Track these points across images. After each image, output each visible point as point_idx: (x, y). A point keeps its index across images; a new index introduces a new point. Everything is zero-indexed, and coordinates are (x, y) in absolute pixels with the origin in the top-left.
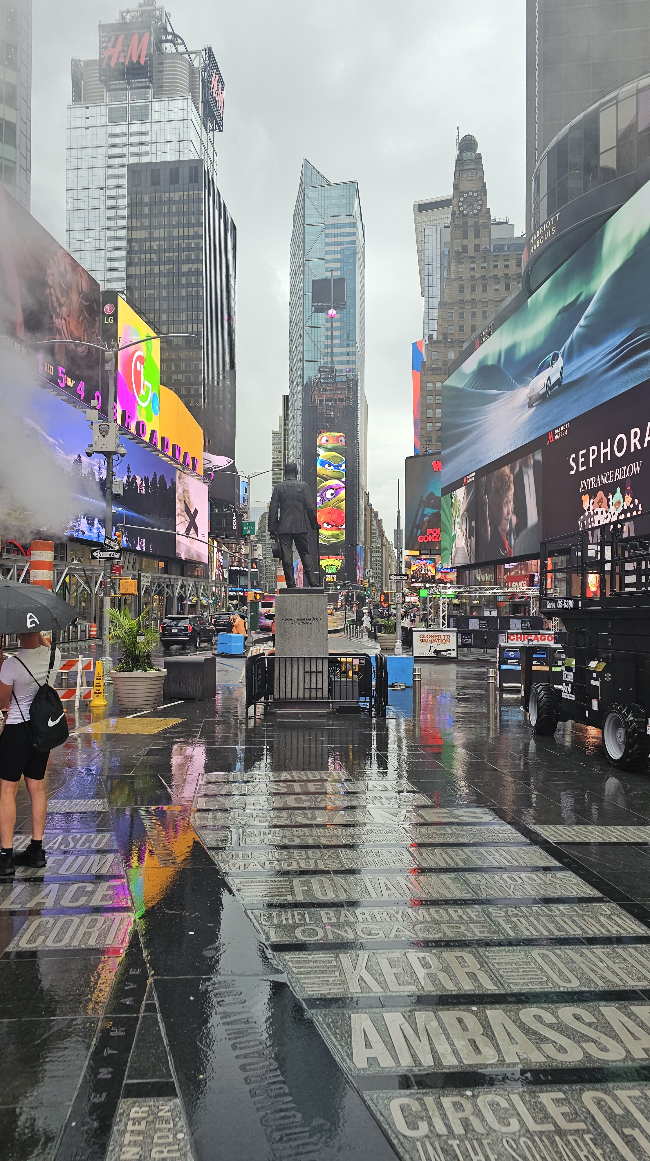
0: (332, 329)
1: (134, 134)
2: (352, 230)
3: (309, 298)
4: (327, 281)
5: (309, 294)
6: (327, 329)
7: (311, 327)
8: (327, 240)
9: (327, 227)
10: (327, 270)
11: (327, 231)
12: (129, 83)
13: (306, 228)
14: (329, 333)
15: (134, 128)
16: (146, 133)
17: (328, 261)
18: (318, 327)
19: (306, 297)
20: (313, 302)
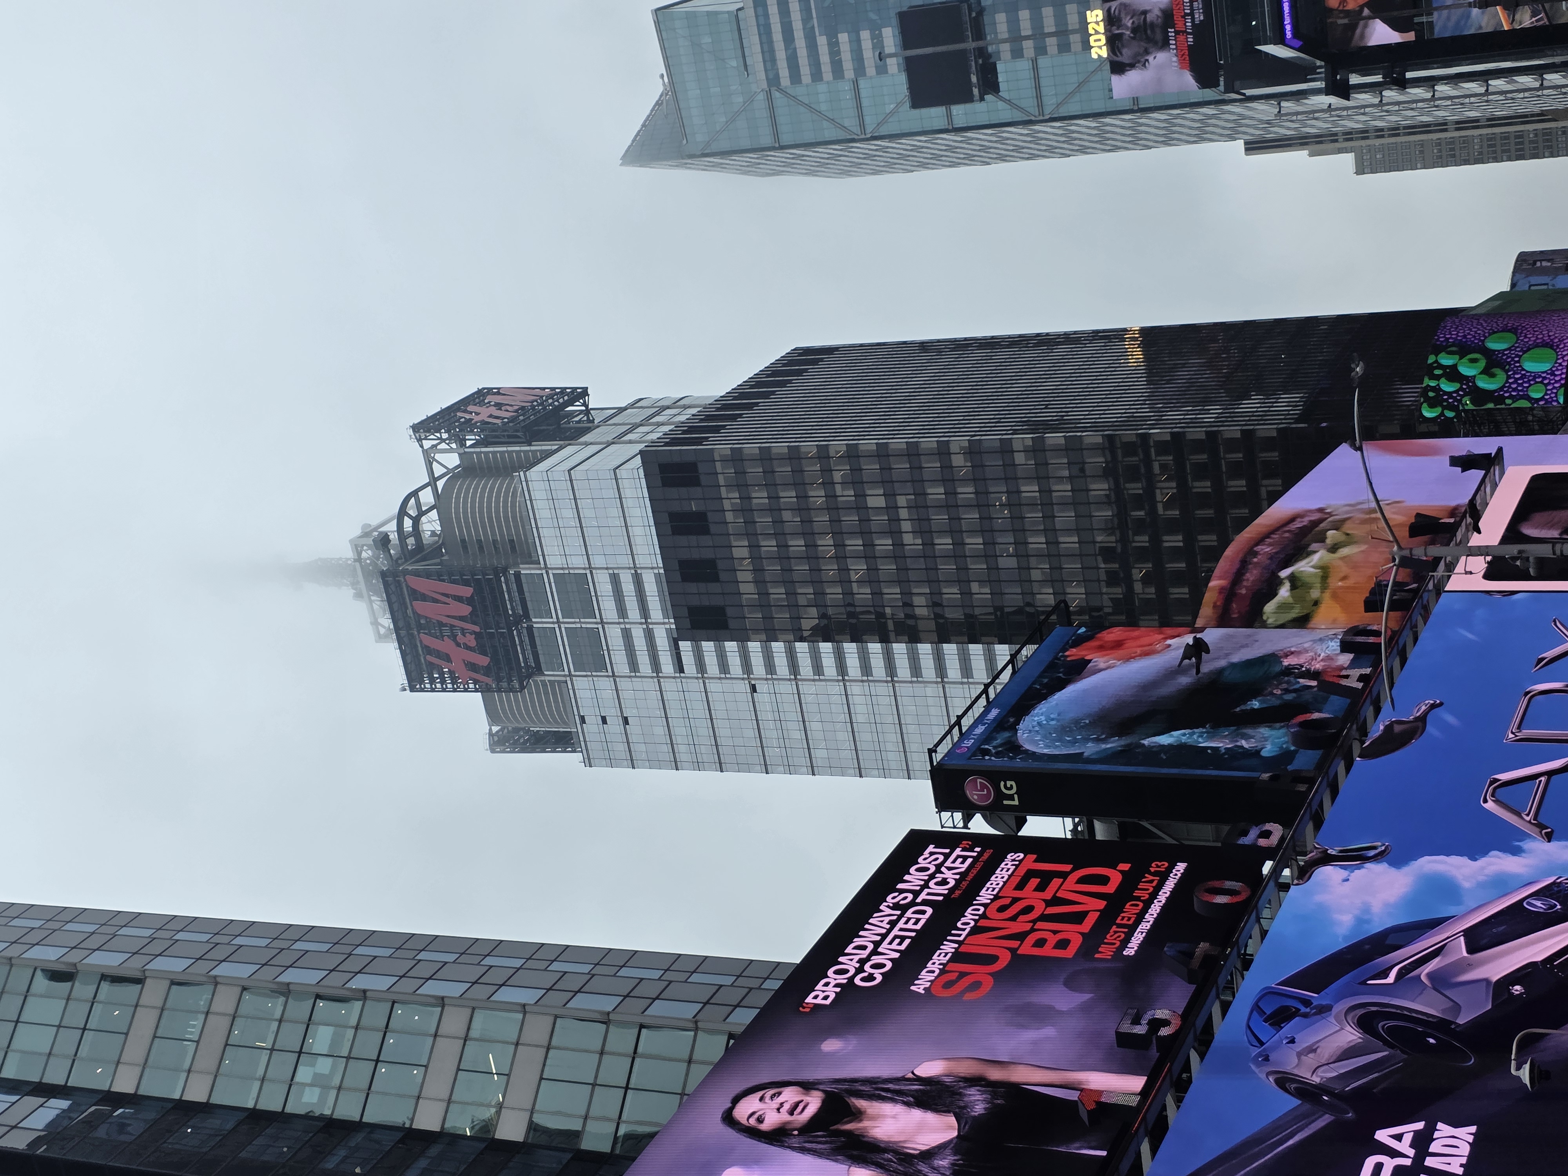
0: (1039, 35)
1: (622, 611)
2: (774, 12)
3: (961, 113)
4: (912, 67)
5: (949, 116)
6: (1041, 50)
7: (1039, 95)
8: (806, 78)
9: (774, 81)
11: (785, 81)
12: (517, 622)
13: (786, 139)
14: (1052, 43)
16: (615, 580)
17: (860, 70)
18: (1037, 78)
19: (959, 122)
20: (971, 99)
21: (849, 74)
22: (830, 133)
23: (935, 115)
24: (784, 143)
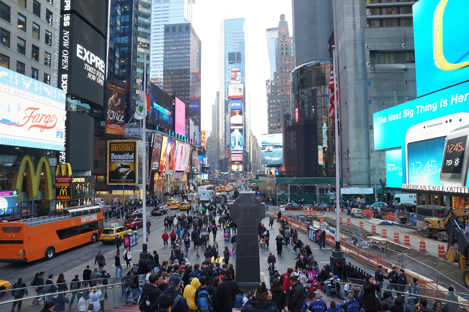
1: (163, 7)
2: (243, 35)
3: (227, 59)
4: (234, 53)
7: (228, 70)
8: (234, 38)
9: (234, 34)
10: (234, 49)
11: (234, 35)
13: (226, 35)
15: (164, 5)
16: (168, 7)
17: (234, 46)
20: (229, 61)
21: (234, 44)
22: (226, 40)
23: (227, 56)
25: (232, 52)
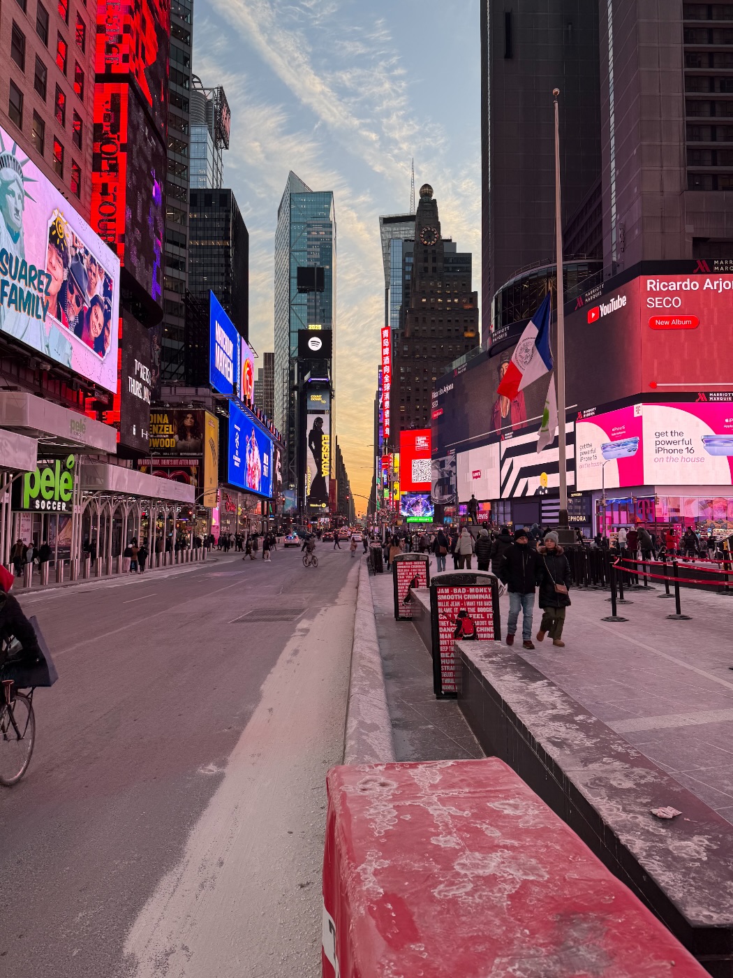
2: (329, 229)
3: (295, 281)
5: (294, 277)
7: (296, 305)
9: (309, 226)
10: (309, 260)
11: (308, 229)
17: (309, 253)
18: (302, 305)
19: (292, 280)
20: (298, 285)
21: (309, 250)
22: (292, 239)
23: (295, 274)
24: (292, 225)
25: (306, 266)
